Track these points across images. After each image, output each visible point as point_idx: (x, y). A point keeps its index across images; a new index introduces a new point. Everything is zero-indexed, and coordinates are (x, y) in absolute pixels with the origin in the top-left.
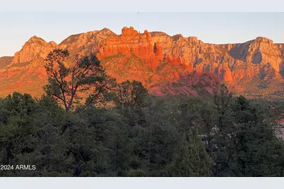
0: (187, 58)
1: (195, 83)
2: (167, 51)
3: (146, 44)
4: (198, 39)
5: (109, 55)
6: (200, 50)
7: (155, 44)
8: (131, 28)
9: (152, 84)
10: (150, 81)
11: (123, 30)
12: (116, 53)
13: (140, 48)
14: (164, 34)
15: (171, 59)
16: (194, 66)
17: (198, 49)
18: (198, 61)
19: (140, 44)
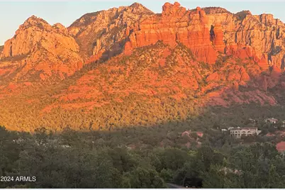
0: (259, 46)
1: (273, 85)
2: (227, 36)
3: (199, 28)
4: (275, 18)
5: (143, 44)
6: (278, 35)
7: (212, 27)
8: (177, 4)
9: (208, 87)
10: (206, 83)
11: (164, 7)
12: (154, 42)
13: (190, 34)
14: (223, 11)
15: (236, 48)
16: (270, 58)
17: (275, 33)
18: (274, 51)
19: (190, 27)
